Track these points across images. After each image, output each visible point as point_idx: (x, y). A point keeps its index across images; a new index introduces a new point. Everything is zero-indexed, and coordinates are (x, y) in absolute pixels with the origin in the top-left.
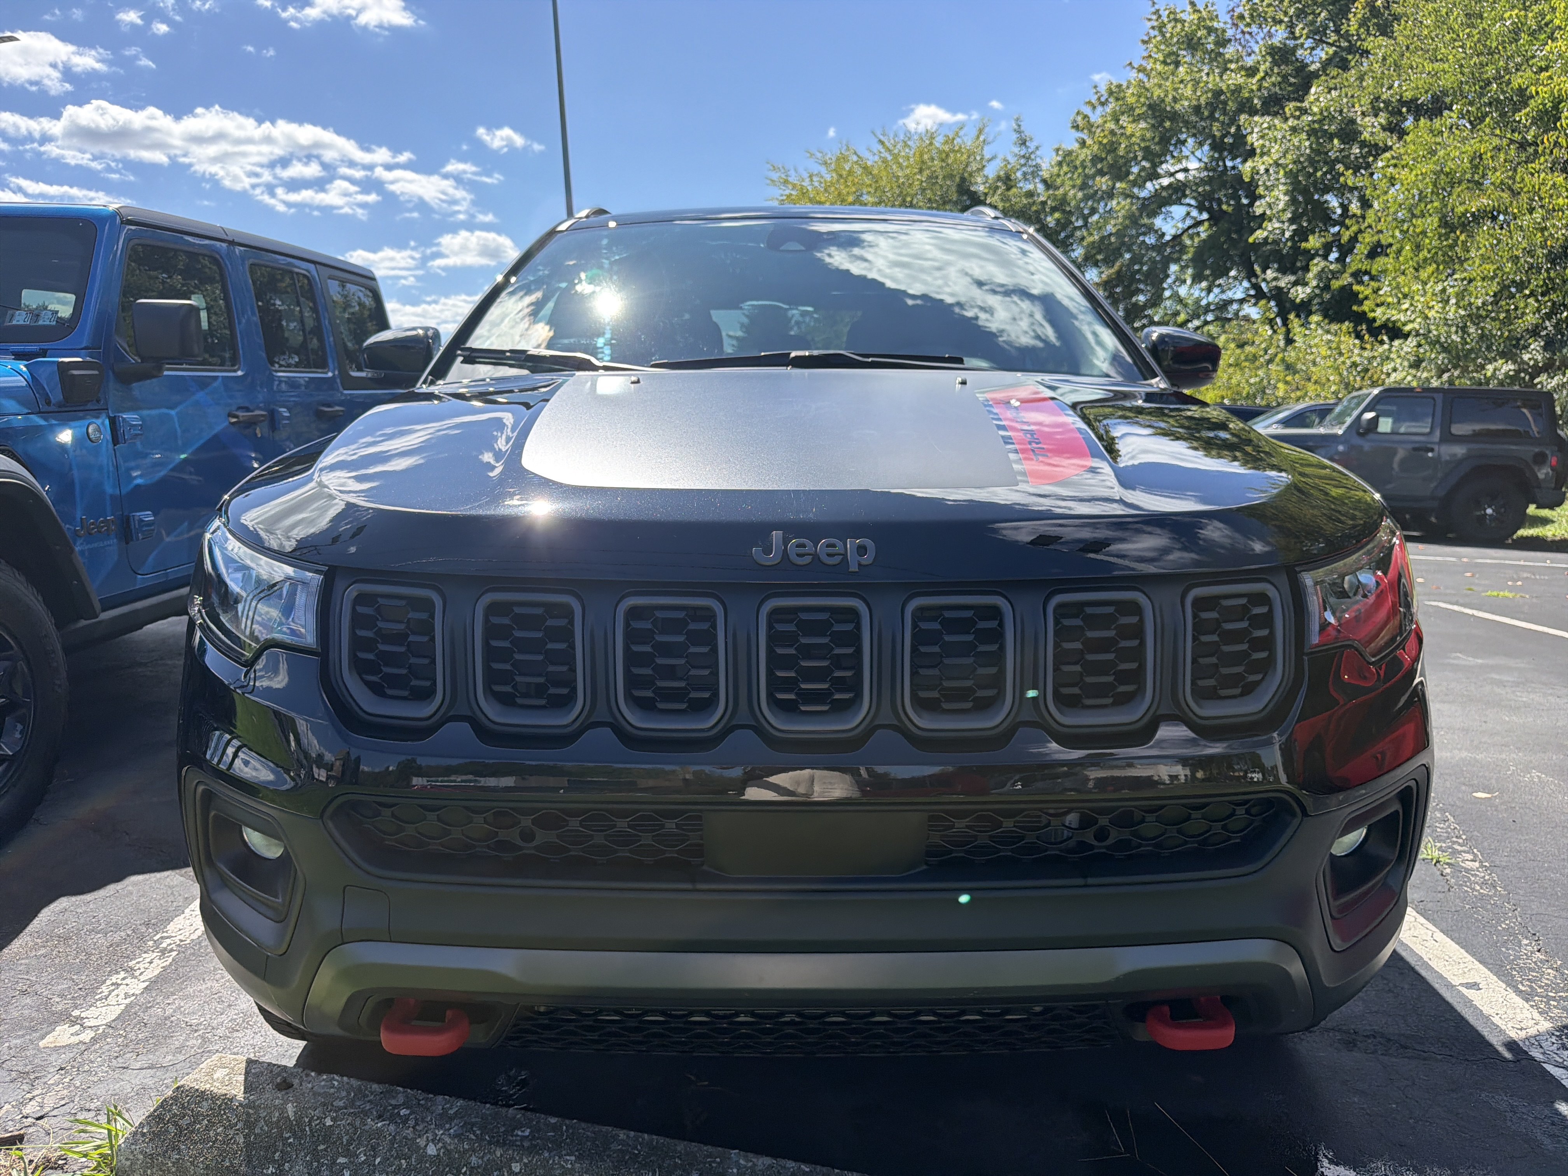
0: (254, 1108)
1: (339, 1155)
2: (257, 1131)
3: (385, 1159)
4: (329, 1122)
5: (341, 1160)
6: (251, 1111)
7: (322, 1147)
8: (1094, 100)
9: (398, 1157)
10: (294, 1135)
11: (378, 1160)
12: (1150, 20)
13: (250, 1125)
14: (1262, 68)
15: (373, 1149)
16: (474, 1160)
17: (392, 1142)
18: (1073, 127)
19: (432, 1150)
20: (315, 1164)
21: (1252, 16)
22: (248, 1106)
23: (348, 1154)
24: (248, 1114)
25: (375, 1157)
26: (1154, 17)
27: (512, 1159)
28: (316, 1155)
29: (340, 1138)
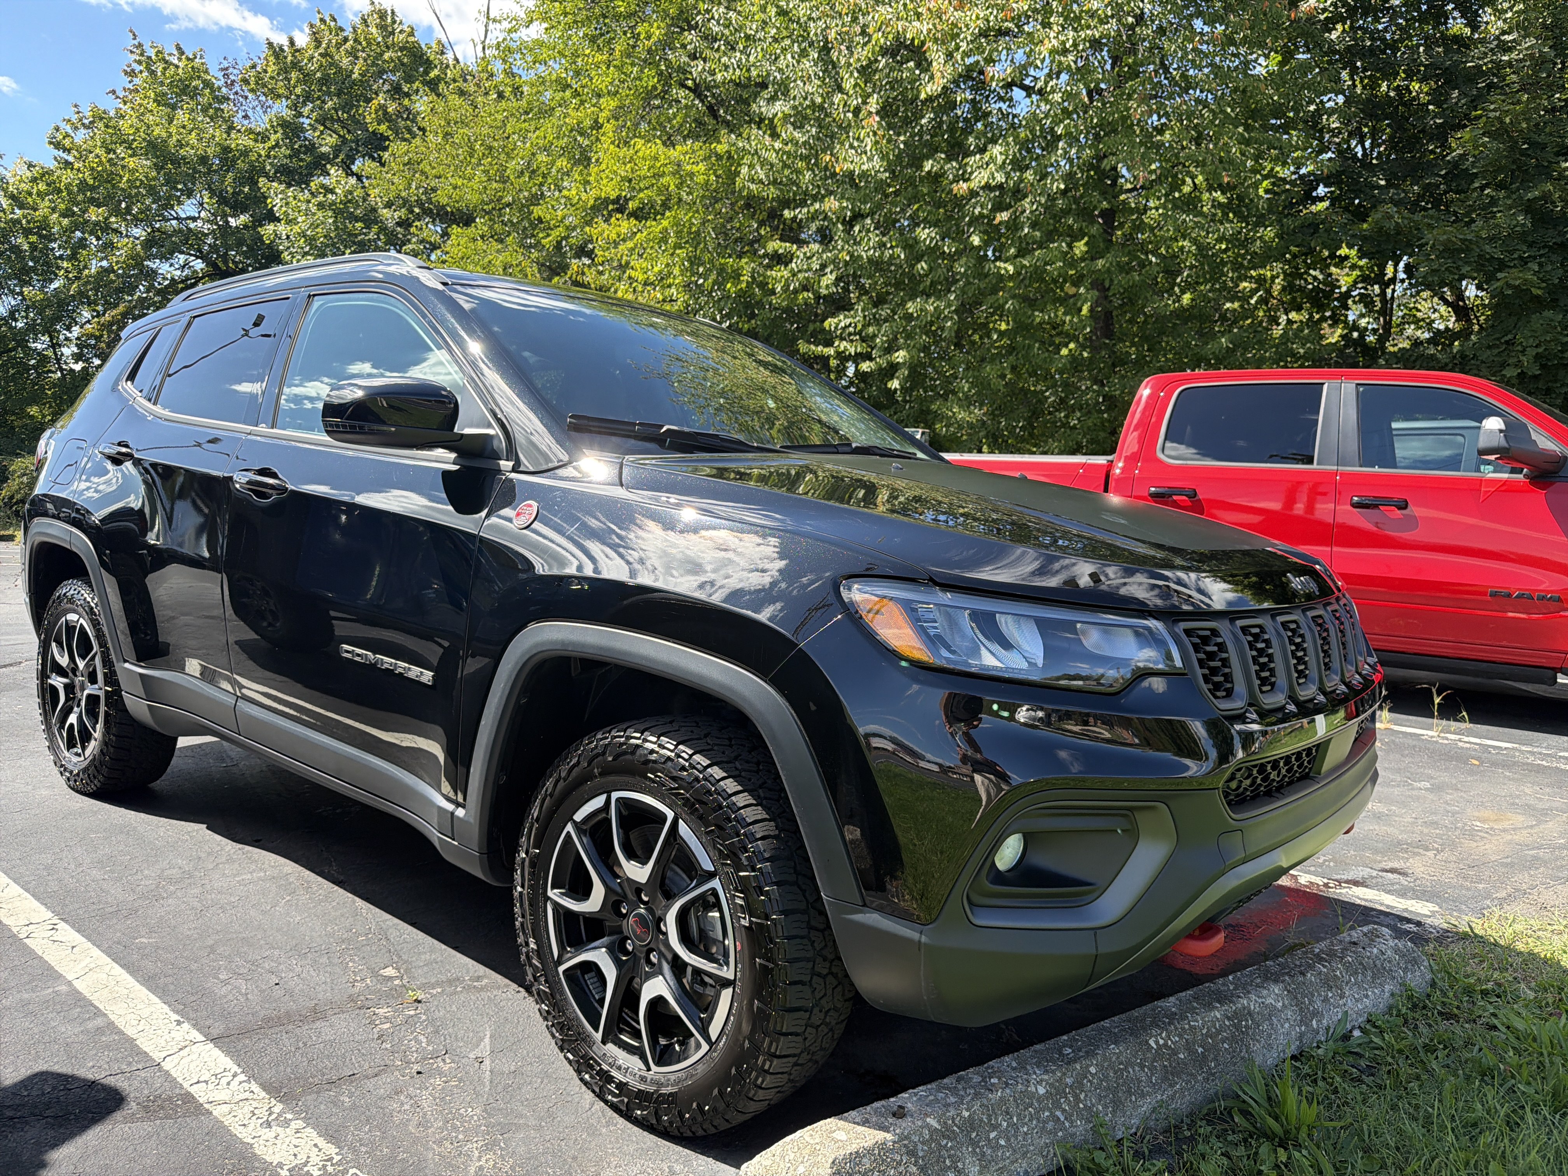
0: (906, 1138)
1: (989, 1132)
2: (921, 1154)
3: (1019, 1115)
4: (966, 1114)
5: (992, 1135)
6: (906, 1142)
7: (974, 1135)
8: (74, 118)
9: (1027, 1108)
10: (949, 1138)
11: (1015, 1119)
12: (132, 52)
13: (912, 1153)
14: (273, 137)
15: (1007, 1113)
16: (1069, 1081)
17: (1015, 1101)
18: (51, 143)
19: (1041, 1091)
20: (978, 1150)
21: (257, 83)
22: (901, 1139)
23: (995, 1127)
24: (905, 1146)
25: (1011, 1118)
26: (138, 51)
27: (1088, 1066)
28: (974, 1144)
29: (981, 1120)
